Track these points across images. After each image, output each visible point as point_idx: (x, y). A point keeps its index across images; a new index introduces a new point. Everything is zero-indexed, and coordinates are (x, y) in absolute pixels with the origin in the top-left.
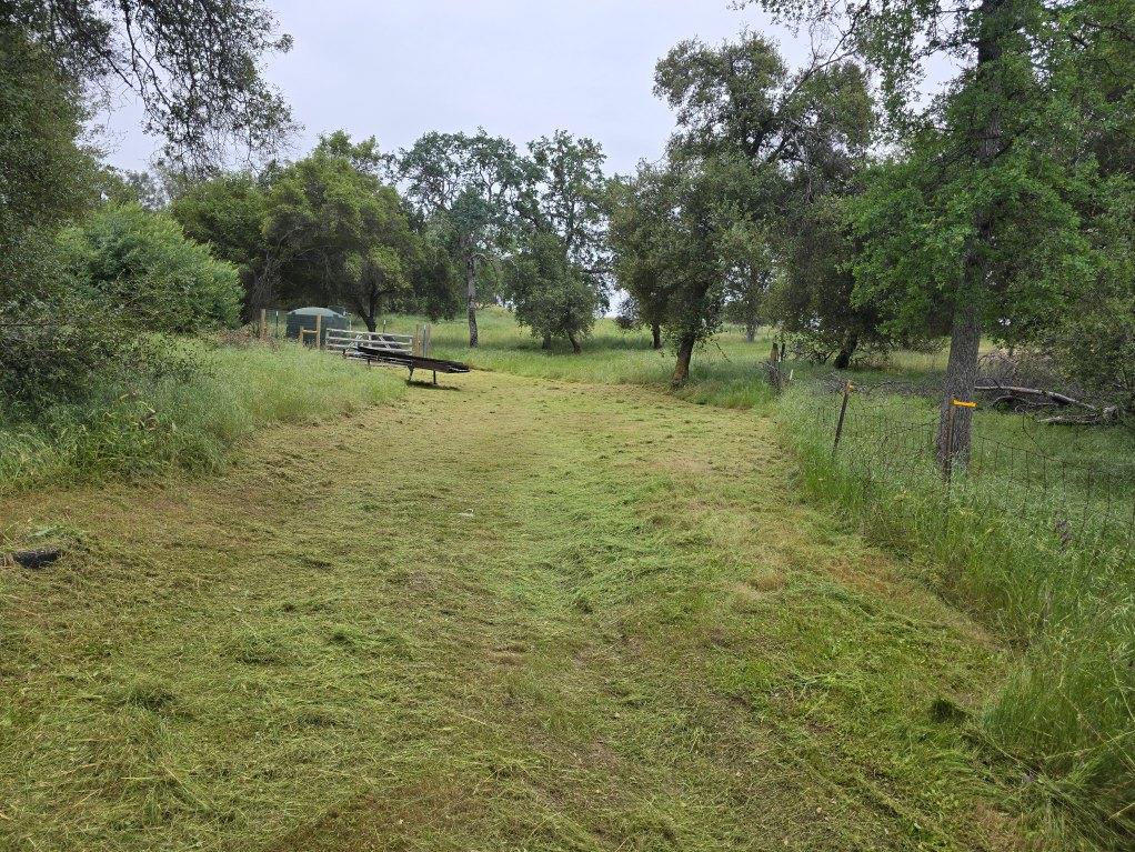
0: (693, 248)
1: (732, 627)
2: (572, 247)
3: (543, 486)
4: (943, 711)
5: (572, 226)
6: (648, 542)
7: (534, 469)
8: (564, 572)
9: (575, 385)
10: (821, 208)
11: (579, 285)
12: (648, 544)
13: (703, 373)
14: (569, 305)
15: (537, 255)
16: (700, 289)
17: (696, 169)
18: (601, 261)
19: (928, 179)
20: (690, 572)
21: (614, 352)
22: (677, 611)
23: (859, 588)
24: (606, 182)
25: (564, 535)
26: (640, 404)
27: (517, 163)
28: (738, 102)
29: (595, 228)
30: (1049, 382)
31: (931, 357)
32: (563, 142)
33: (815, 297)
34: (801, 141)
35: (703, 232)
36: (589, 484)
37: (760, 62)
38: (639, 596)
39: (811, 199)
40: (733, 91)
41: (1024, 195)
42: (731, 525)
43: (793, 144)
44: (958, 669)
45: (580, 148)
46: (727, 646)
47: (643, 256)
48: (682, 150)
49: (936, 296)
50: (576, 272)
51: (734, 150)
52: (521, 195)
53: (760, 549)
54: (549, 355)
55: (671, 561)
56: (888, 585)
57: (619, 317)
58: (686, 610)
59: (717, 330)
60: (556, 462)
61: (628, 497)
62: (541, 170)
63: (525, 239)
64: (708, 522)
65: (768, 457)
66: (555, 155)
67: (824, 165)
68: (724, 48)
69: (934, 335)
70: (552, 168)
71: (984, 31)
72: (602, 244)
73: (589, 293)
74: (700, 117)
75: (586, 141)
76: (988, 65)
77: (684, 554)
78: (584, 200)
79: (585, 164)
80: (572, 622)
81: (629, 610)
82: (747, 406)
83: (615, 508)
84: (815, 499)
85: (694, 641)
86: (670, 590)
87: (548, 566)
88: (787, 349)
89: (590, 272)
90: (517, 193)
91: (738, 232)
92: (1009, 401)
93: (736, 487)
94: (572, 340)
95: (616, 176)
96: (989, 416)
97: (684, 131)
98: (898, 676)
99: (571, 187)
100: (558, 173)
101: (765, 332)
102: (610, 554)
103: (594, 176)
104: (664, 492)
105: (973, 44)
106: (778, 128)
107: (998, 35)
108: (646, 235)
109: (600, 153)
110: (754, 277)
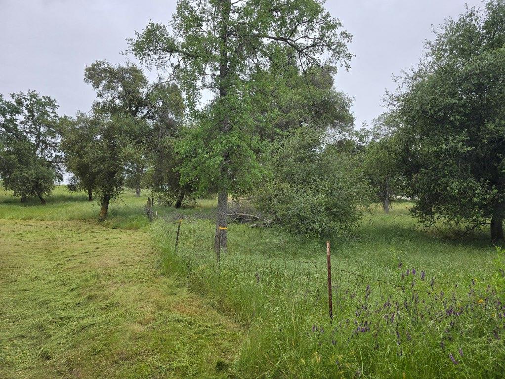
0: (107, 154)
1: (129, 349)
2: (40, 149)
3: (19, 287)
4: (221, 366)
5: (39, 139)
6: (84, 311)
7: (14, 277)
8: (33, 338)
9: (42, 222)
10: (166, 141)
11: (44, 169)
12: (84, 312)
13: (115, 213)
14: (38, 179)
15: (18, 153)
16: (112, 174)
17: (108, 119)
18: (57, 157)
19: (206, 137)
20: (108, 323)
21: (67, 203)
22: (101, 347)
23: (187, 314)
24: (59, 119)
25: (33, 315)
26: (81, 230)
27: (3, 104)
28: (127, 92)
29: (53, 140)
30: (251, 211)
31: (212, 201)
32: (33, 96)
33: (166, 178)
34: (156, 112)
35: (113, 147)
36: (50, 282)
37: (136, 76)
38: (80, 342)
39: (161, 137)
40: (124, 86)
41: (238, 146)
42: (129, 293)
43: (153, 113)
44: (226, 344)
45: (43, 100)
46: (126, 359)
47: (81, 157)
48: (100, 109)
49: (212, 182)
50: (42, 162)
51: (126, 112)
52: (6, 120)
53: (142, 304)
54: (25, 206)
55: (97, 319)
56: (198, 310)
57: (69, 185)
58: (105, 345)
59: (121, 192)
60: (28, 271)
61: (74, 286)
62: (20, 109)
63: (9, 144)
64: (117, 294)
65: (147, 254)
66: (28, 102)
67: (166, 124)
68: (119, 67)
69: (213, 193)
70: (26, 108)
71: (221, 85)
72: (57, 149)
73: (50, 173)
74: (108, 95)
75: (47, 97)
76: (223, 98)
77: (105, 313)
78: (46, 126)
79: (47, 109)
80: (38, 368)
81: (74, 352)
82: (136, 228)
83: (66, 294)
84: (167, 273)
85: (110, 361)
86: (97, 335)
87: (23, 337)
88: (154, 200)
89: (51, 162)
90: (3, 119)
91: (129, 149)
92: (239, 219)
93: (132, 271)
94: (40, 197)
95: (65, 116)
96: (233, 226)
97: (101, 100)
98: (203, 354)
99: (38, 119)
100: (30, 111)
101: (144, 192)
102: (62, 321)
103: (52, 115)
104: (94, 280)
105: (218, 88)
106: (146, 105)
107: (226, 87)
108: (82, 147)
109: (55, 104)
110: (138, 167)
